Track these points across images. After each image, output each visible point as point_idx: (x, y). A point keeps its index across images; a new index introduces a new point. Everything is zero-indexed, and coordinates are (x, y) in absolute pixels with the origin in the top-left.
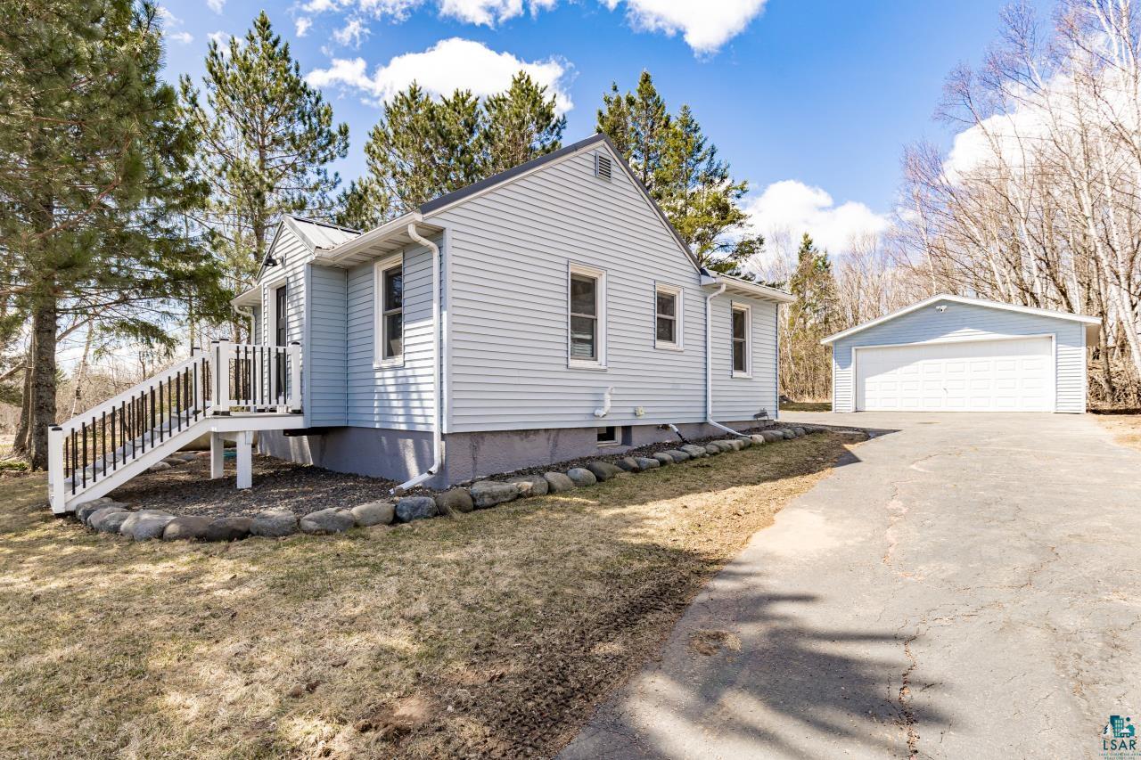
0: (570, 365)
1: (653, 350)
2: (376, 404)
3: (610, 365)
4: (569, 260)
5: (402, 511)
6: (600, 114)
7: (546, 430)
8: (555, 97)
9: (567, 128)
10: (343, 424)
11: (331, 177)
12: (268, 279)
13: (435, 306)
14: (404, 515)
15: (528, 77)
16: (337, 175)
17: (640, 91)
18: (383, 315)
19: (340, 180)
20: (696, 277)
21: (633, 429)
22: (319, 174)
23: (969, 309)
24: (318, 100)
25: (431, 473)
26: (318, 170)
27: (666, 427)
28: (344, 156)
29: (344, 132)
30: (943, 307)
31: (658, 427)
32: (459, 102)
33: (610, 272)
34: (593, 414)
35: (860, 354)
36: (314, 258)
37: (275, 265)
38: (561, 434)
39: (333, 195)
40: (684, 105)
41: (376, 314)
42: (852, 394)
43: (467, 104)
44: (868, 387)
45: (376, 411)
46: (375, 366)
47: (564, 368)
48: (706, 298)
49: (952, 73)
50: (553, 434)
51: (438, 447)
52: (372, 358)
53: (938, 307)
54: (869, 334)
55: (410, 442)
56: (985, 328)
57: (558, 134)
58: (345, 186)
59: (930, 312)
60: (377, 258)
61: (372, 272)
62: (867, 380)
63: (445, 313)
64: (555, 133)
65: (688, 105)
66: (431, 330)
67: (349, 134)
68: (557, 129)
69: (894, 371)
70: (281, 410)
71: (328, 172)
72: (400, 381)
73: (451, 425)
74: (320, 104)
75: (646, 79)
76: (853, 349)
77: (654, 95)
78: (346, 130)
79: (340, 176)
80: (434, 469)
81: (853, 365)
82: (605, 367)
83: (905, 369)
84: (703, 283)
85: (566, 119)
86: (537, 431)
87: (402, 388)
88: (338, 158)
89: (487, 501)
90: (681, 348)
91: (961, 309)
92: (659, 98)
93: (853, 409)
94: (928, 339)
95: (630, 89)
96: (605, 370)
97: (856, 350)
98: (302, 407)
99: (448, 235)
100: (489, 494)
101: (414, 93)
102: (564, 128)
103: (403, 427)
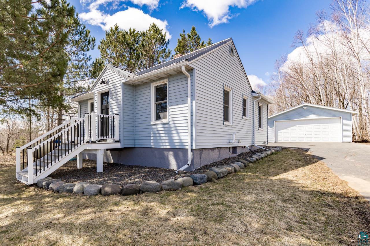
0: (224, 124)
1: (242, 119)
2: (152, 138)
3: (233, 124)
4: (224, 84)
5: (196, 180)
6: (179, 40)
7: (218, 148)
8: (166, 33)
9: (170, 44)
10: (133, 146)
11: (88, 56)
12: (97, 90)
13: (189, 99)
14: (198, 182)
15: (156, 25)
16: (90, 56)
17: (192, 33)
18: (155, 104)
19: (91, 58)
20: (251, 93)
21: (237, 148)
22: (83, 55)
23: (313, 108)
24: (84, 28)
25: (188, 165)
26: (83, 54)
27: (245, 147)
28: (93, 49)
29: (94, 40)
30: (305, 108)
31: (242, 147)
32: (132, 33)
33: (233, 90)
34: (229, 142)
35: (276, 123)
36: (127, 81)
37: (104, 83)
38: (221, 150)
39: (89, 63)
40: (209, 38)
41: (152, 103)
42: (274, 137)
43: (135, 34)
44: (279, 134)
45: (152, 141)
46: (152, 123)
47: (222, 125)
48: (253, 101)
49: (297, 32)
50: (219, 149)
51: (190, 154)
52: (150, 120)
53: (304, 108)
54: (280, 116)
55: (171, 153)
56: (320, 115)
57: (166, 46)
58: (93, 60)
59: (301, 109)
60: (153, 81)
61: (150, 87)
62: (279, 132)
63: (194, 102)
64: (165, 45)
65: (211, 38)
66: (187, 108)
67: (95, 41)
68: (166, 44)
69: (288, 129)
70: (108, 141)
71: (87, 55)
72: (166, 129)
73: (196, 146)
74: (85, 29)
75: (194, 29)
76: (274, 121)
77: (197, 35)
78: (95, 40)
79: (91, 57)
80: (189, 163)
81: (274, 127)
82: (232, 125)
83: (292, 128)
84: (253, 96)
85: (169, 41)
86: (215, 148)
87: (168, 132)
88: (91, 50)
89: (222, 175)
90: (248, 119)
91: (311, 108)
92: (198, 36)
93: (274, 142)
94: (300, 118)
95: (189, 32)
96: (232, 126)
97: (275, 122)
98: (119, 140)
99: (196, 71)
100: (222, 172)
101: (117, 28)
102: (169, 44)
103: (168, 147)
